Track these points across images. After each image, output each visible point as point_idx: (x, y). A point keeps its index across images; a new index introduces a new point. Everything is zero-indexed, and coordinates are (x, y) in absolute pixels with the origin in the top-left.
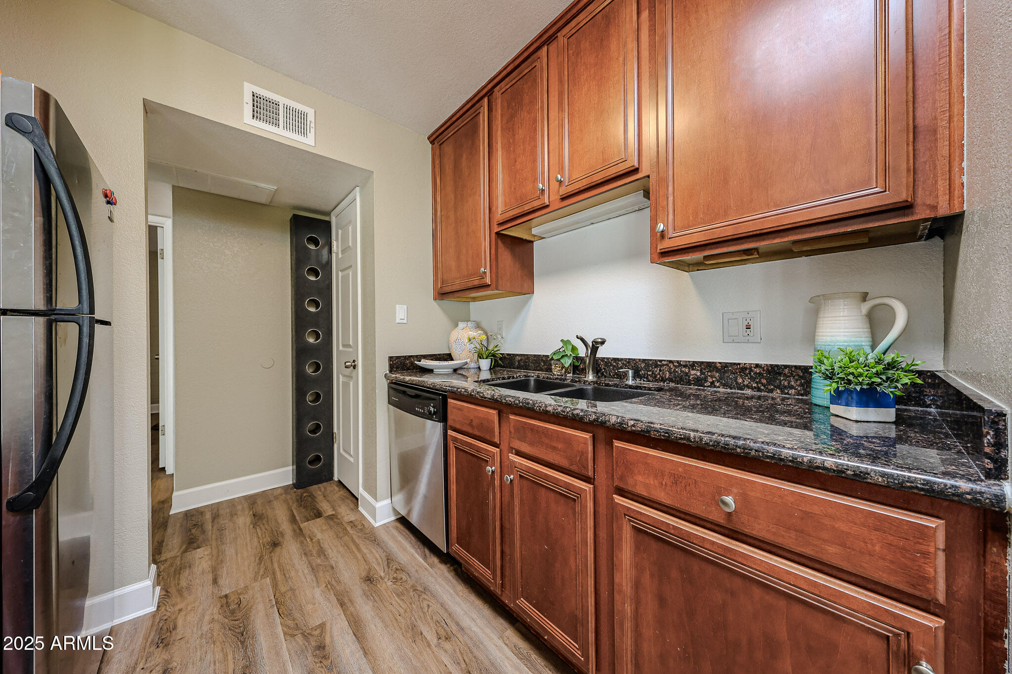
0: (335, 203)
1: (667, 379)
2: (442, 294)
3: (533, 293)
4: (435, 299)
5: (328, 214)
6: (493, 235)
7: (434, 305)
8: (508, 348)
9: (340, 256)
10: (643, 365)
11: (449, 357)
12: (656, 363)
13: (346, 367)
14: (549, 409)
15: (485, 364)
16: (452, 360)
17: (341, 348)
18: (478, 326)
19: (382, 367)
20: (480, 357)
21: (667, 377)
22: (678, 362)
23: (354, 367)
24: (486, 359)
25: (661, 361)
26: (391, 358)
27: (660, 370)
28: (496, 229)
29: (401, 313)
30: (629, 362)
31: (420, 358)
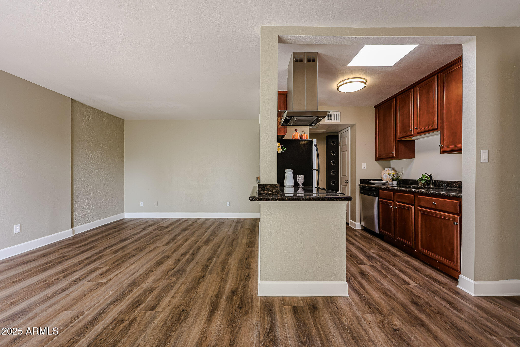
0: (340, 130)
1: (457, 187)
2: (378, 159)
3: (414, 158)
4: (376, 160)
5: (338, 133)
6: (397, 141)
7: (376, 162)
8: (404, 177)
9: (342, 147)
10: (450, 183)
11: (381, 180)
12: (454, 182)
13: (345, 182)
14: (405, 190)
15: (395, 183)
16: (383, 181)
17: (342, 176)
18: (393, 169)
19: (358, 182)
20: (393, 180)
21: (457, 186)
22: (460, 181)
23: (348, 182)
24: (396, 181)
25: (455, 181)
26: (360, 180)
27: (455, 184)
28: (398, 140)
29: (364, 165)
30: (446, 182)
31: (370, 180)
